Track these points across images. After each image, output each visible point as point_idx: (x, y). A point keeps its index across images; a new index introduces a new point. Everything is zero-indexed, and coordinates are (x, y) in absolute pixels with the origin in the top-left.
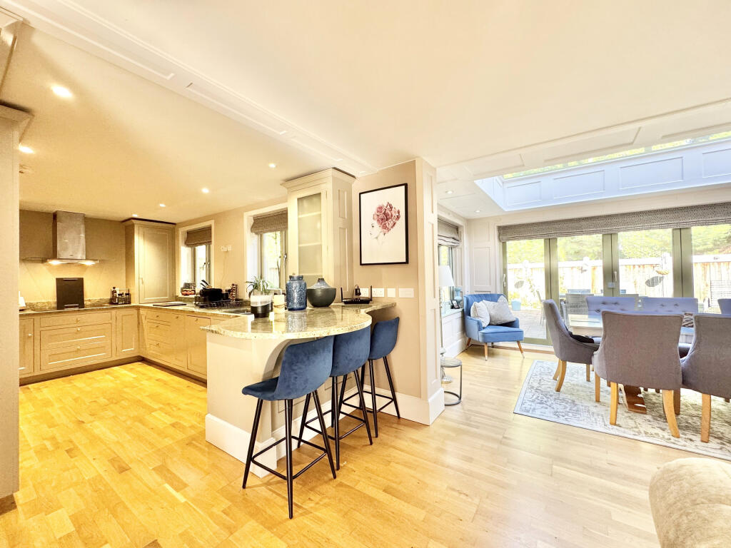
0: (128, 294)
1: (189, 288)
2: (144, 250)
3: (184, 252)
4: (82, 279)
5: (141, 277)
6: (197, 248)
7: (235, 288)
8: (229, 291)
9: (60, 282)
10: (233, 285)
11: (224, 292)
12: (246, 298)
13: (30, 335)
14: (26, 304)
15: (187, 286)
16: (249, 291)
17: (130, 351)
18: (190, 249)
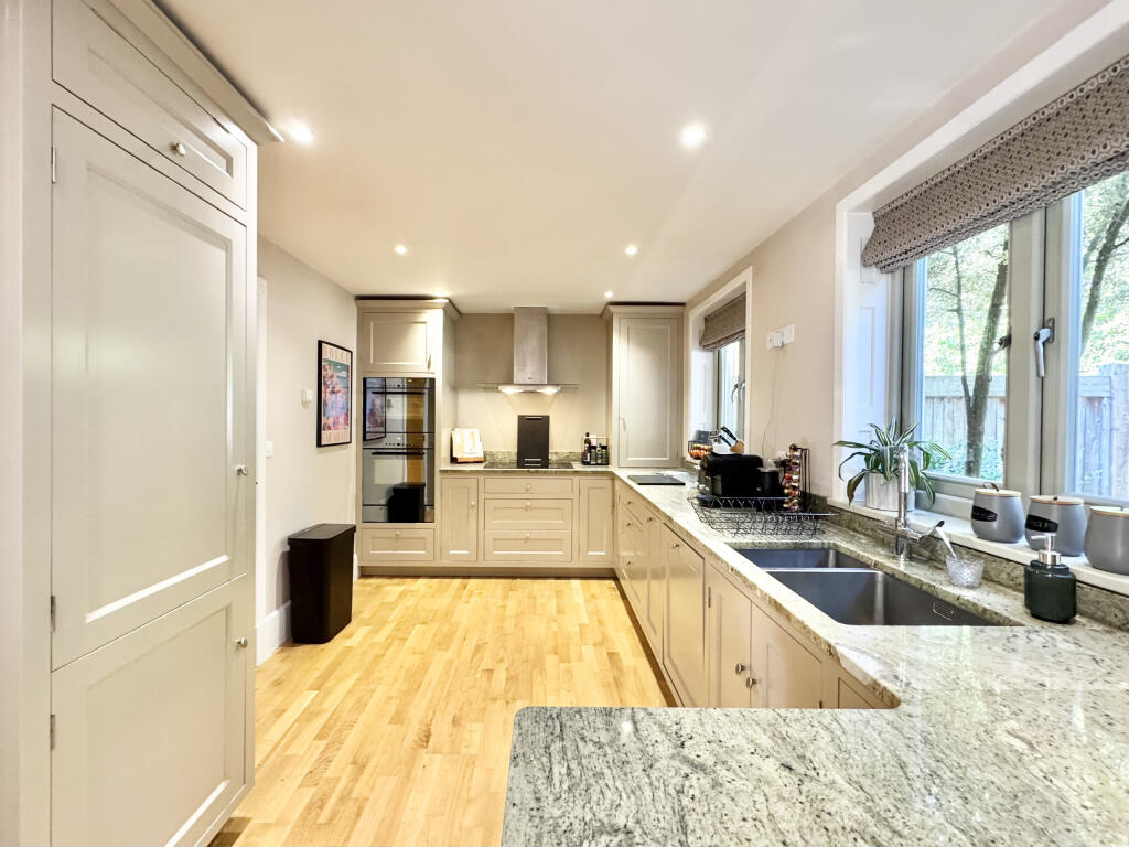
0: (605, 447)
1: (705, 442)
2: (628, 360)
3: (698, 361)
4: (548, 417)
5: (622, 416)
6: (723, 350)
7: (797, 460)
8: (784, 464)
9: (524, 421)
10: (794, 448)
11: (769, 467)
12: (838, 497)
13: (473, 503)
14: (485, 454)
15: (703, 437)
16: (848, 476)
17: (596, 557)
18: (710, 354)
